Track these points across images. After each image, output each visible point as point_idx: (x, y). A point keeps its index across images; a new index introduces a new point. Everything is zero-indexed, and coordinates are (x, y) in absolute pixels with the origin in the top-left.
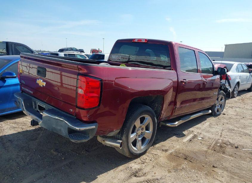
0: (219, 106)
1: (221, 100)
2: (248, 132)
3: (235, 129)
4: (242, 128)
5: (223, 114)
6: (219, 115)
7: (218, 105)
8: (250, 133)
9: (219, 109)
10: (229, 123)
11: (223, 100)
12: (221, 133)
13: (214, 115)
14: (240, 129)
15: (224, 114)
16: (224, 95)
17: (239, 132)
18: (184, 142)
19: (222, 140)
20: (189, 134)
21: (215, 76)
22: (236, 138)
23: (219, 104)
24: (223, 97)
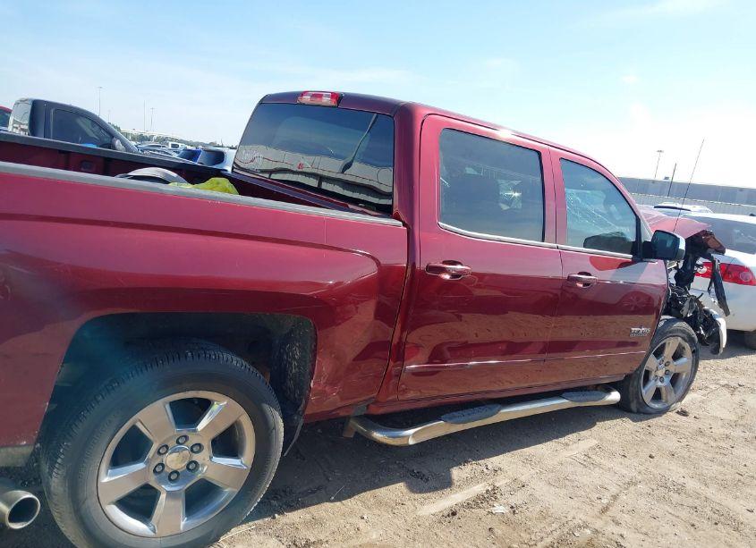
0: (667, 380)
1: (676, 356)
2: (737, 507)
3: (692, 485)
4: (723, 486)
5: (678, 412)
6: (660, 413)
7: (661, 373)
8: (744, 517)
9: (663, 391)
10: (685, 453)
11: (686, 360)
12: (615, 497)
13: (639, 412)
14: (711, 492)
15: (684, 413)
16: (691, 340)
17: (697, 503)
18: (417, 519)
19: (596, 531)
20: (469, 481)
21: (642, 261)
22: (666, 528)
23: (667, 373)
24: (687, 345)
